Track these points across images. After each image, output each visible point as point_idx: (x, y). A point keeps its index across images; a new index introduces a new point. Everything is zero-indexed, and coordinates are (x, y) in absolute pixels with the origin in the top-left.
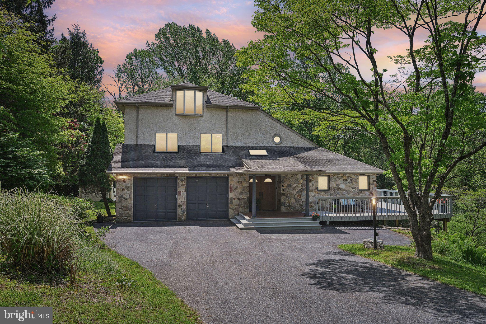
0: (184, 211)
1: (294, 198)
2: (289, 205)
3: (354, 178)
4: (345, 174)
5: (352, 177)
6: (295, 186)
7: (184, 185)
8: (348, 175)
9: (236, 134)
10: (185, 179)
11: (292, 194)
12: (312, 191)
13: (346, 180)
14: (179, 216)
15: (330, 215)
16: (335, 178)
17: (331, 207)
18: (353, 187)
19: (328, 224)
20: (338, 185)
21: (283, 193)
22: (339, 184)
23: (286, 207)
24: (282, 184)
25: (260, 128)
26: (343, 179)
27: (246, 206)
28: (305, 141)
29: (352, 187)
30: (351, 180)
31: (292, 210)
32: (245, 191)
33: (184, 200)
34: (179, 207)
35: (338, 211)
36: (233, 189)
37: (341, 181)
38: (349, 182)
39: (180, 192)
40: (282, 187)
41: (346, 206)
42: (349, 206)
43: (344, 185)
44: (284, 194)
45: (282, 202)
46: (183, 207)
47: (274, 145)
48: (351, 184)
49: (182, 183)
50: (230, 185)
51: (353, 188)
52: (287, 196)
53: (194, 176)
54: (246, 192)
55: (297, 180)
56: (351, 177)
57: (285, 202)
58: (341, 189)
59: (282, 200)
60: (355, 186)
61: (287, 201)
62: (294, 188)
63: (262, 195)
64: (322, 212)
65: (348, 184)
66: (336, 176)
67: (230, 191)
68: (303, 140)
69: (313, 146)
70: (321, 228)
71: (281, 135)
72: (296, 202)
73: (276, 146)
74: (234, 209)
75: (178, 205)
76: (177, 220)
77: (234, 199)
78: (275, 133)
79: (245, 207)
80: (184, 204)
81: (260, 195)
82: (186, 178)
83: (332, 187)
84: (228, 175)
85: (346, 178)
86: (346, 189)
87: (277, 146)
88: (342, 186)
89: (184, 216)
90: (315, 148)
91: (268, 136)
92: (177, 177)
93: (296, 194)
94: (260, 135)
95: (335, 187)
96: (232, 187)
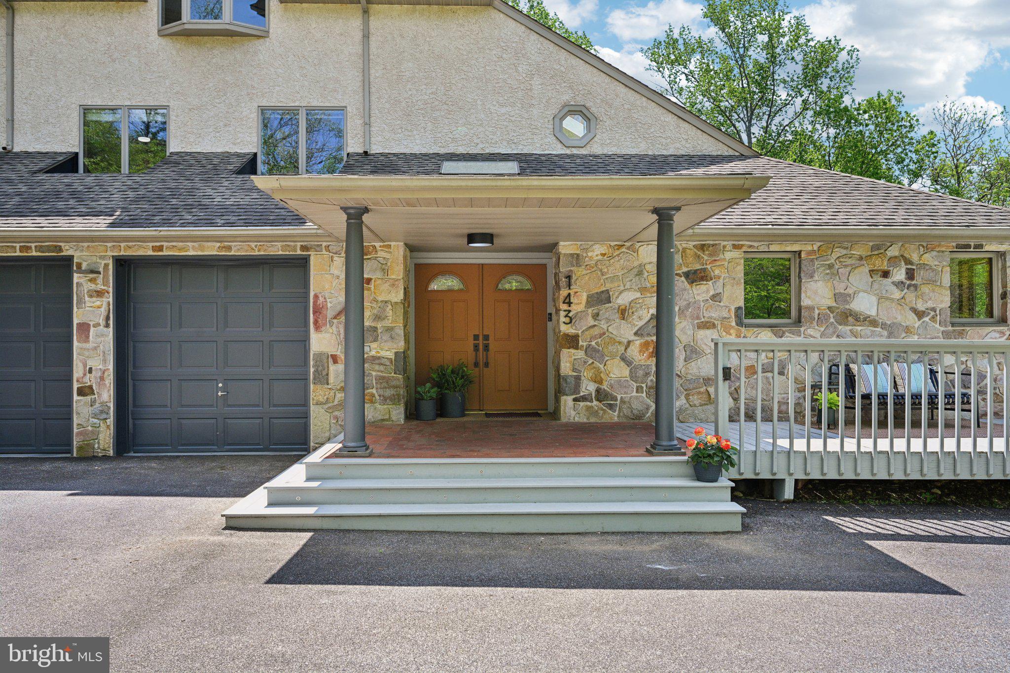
0: (102, 412)
1: (623, 359)
2: (598, 391)
3: (923, 266)
4: (879, 246)
5: (915, 257)
6: (623, 299)
7: (100, 294)
8: (894, 251)
9: (403, 104)
10: (106, 265)
11: (613, 341)
12: (714, 326)
13: (886, 274)
14: (78, 434)
15: (800, 445)
16: (831, 266)
17: (808, 405)
18: (921, 307)
19: (789, 493)
20: (842, 297)
21: (567, 335)
22: (850, 291)
23: (584, 399)
24: (564, 293)
25: (505, 81)
26: (866, 269)
27: (389, 393)
28: (693, 132)
29: (915, 311)
30: (910, 275)
31: (614, 416)
32: (387, 323)
33: (105, 361)
34: (81, 392)
35: (850, 422)
36: (330, 314)
37: (860, 278)
38: (899, 285)
39: (84, 328)
40: (564, 307)
41: (882, 397)
42: (899, 399)
43: (874, 299)
44: (572, 341)
45: (565, 378)
46: (99, 395)
47: (559, 150)
48: (911, 296)
49: (93, 286)
50: (316, 296)
51: (920, 314)
52: (590, 351)
53: (150, 253)
54: (389, 329)
55: (640, 274)
56: (908, 262)
57: (578, 378)
58: (858, 318)
59: (566, 368)
60: (930, 304)
61: (586, 374)
62: (623, 313)
63: (486, 348)
64: (766, 427)
65: (897, 294)
66: (835, 256)
67: (316, 322)
68: (686, 125)
69: (731, 152)
70: (746, 528)
71: (593, 110)
72: (633, 376)
73: (568, 152)
74: (335, 408)
75: (76, 386)
76: (70, 451)
77: (335, 359)
78: (565, 98)
79: (385, 400)
80: (102, 378)
81: (476, 347)
82: (111, 262)
83: (811, 309)
84: (303, 248)
85: (885, 267)
86: (884, 318)
87: (575, 151)
88: (865, 304)
89: (101, 436)
90: (737, 157)
91: (535, 112)
92: (70, 259)
93: (633, 338)
94: (503, 110)
95: (829, 308)
96: (324, 306)
